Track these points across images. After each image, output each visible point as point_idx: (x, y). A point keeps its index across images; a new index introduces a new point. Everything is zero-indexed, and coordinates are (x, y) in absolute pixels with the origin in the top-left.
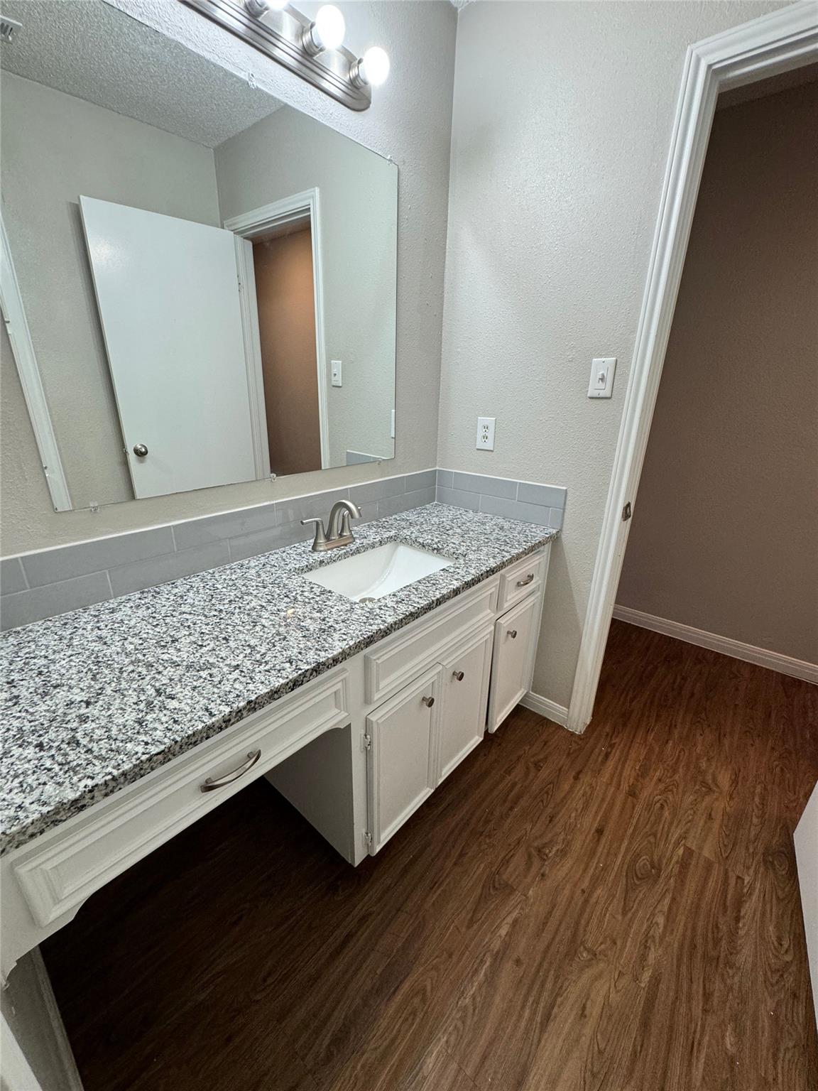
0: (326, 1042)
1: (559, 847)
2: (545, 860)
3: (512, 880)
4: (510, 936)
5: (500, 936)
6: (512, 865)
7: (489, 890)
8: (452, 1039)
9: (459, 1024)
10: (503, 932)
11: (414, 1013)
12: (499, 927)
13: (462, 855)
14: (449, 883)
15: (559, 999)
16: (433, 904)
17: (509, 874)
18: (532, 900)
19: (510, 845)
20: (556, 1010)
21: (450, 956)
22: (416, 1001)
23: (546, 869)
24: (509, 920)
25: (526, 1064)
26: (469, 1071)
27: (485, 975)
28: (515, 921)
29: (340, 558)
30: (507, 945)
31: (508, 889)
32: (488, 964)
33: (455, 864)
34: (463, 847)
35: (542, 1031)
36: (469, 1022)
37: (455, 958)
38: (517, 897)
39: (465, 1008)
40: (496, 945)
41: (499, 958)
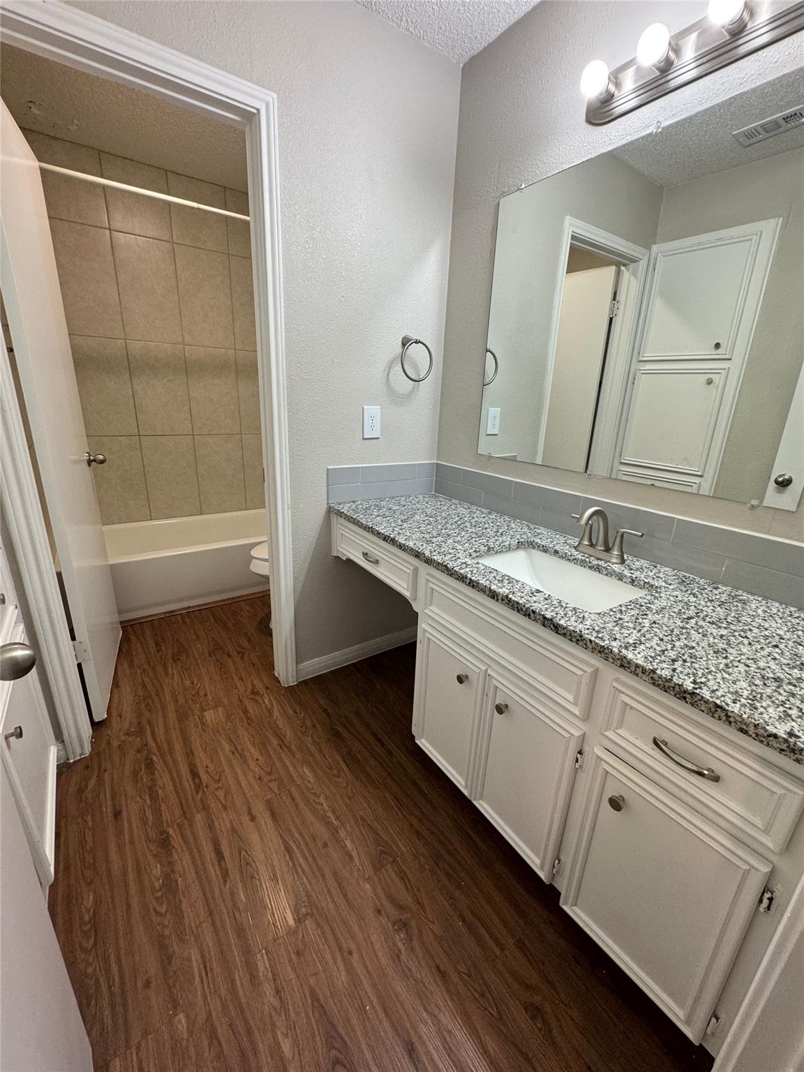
0: (338, 728)
1: (404, 957)
2: (394, 925)
3: (385, 873)
4: (343, 847)
5: (346, 839)
6: (397, 880)
7: (382, 846)
8: (310, 785)
9: (313, 791)
10: (348, 843)
11: (331, 768)
12: (353, 842)
13: (418, 833)
14: (397, 814)
15: (291, 865)
16: (386, 797)
17: (390, 872)
18: (361, 883)
19: (418, 890)
20: (288, 858)
21: (349, 798)
22: (335, 772)
23: (384, 921)
24: (354, 854)
25: (277, 821)
26: (293, 789)
27: (329, 817)
28: (351, 858)
29: (575, 561)
30: (338, 841)
31: (378, 866)
32: (334, 822)
33: (411, 825)
34: (426, 839)
35: (285, 842)
36: (312, 796)
37: (347, 800)
38: (369, 871)
39: (319, 797)
40: (342, 834)
41: (334, 831)
